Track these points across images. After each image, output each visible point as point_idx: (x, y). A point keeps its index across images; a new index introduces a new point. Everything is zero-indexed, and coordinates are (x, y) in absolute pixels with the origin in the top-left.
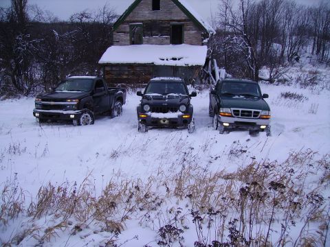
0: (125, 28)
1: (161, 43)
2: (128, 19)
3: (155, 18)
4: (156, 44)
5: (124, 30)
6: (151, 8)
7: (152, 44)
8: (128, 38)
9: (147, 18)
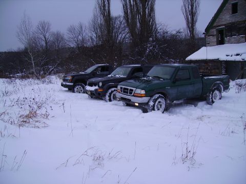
0: (213, 32)
1: (238, 42)
2: (215, 24)
3: (233, 21)
4: (235, 43)
5: (212, 34)
6: (231, 13)
7: (231, 43)
8: (215, 40)
9: (228, 22)
